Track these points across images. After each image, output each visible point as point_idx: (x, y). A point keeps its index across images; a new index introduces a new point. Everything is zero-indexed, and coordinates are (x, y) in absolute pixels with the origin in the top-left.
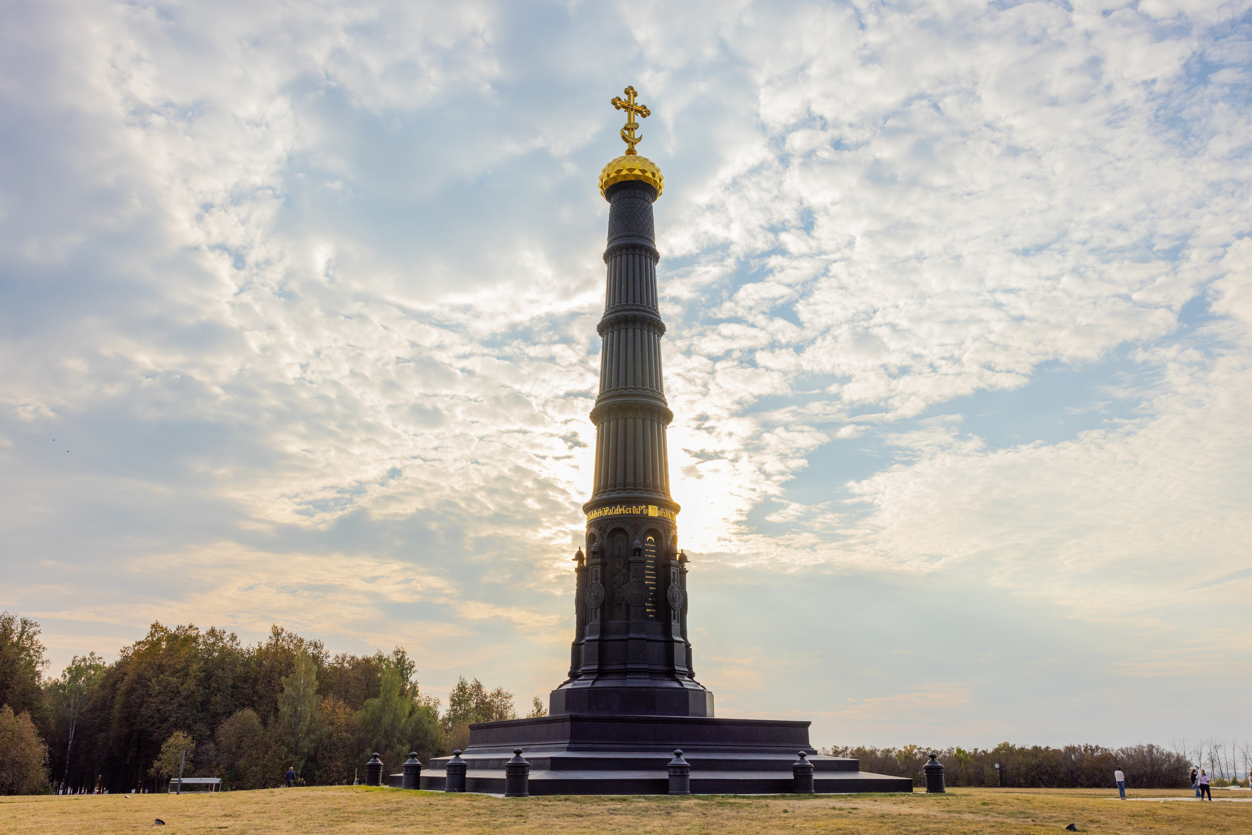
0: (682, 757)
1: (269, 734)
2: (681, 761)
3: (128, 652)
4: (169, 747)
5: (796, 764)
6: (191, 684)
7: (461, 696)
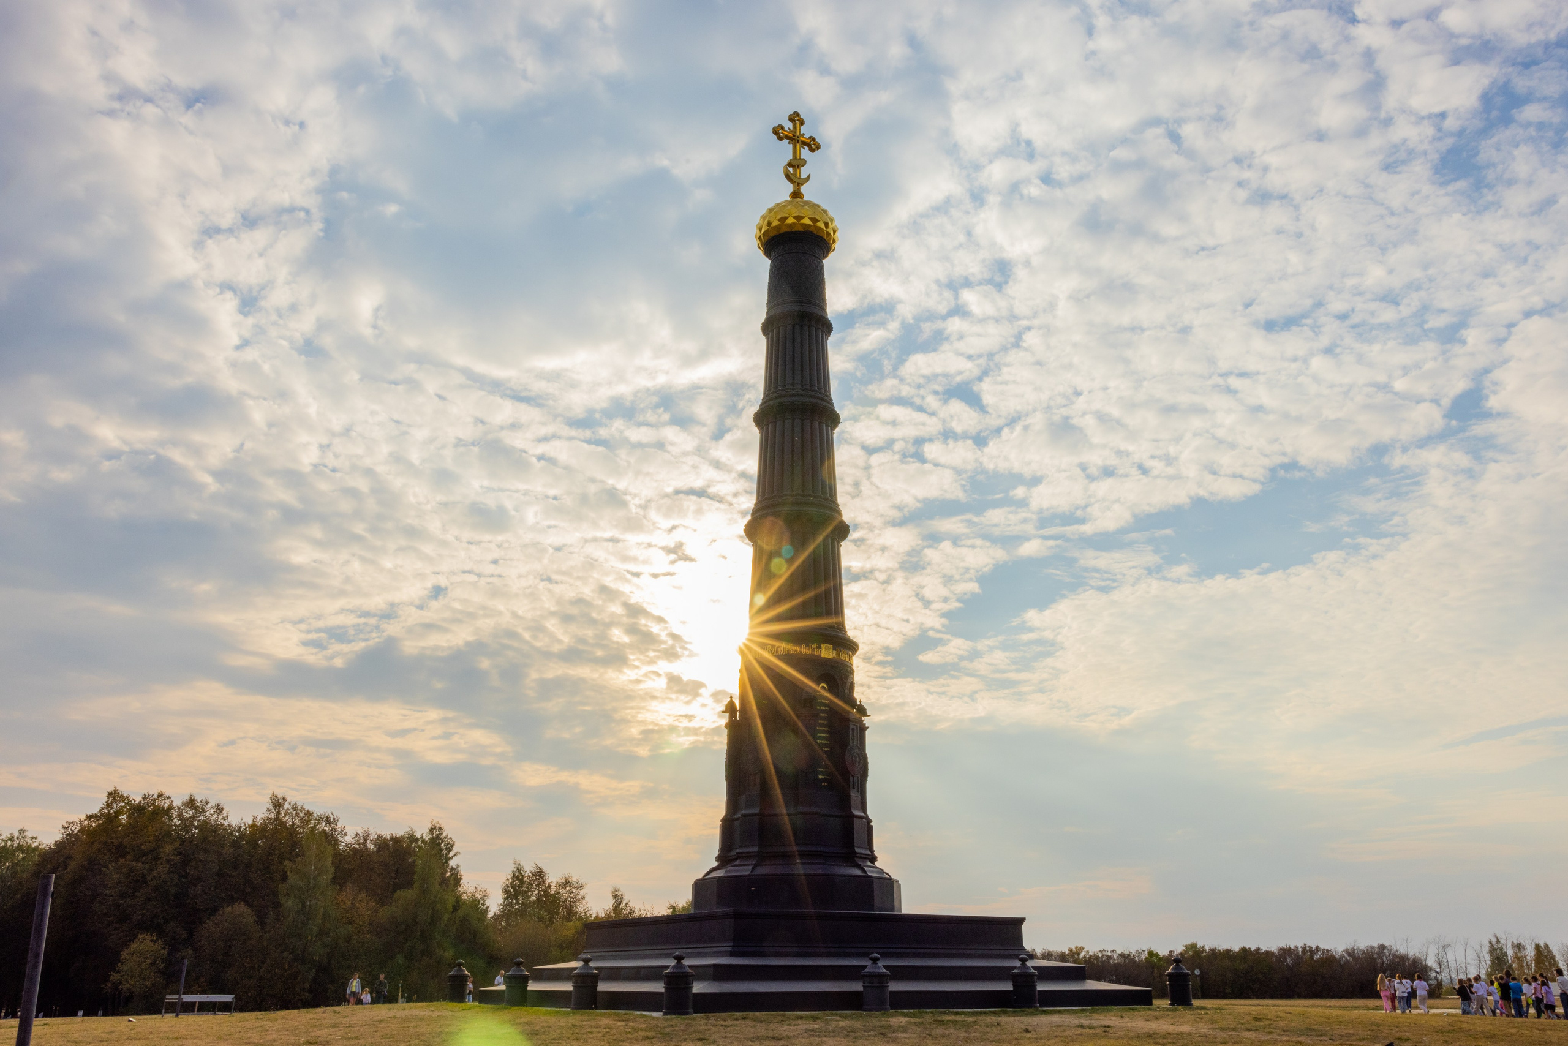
0: (880, 964)
1: (267, 936)
2: (879, 968)
3: (73, 829)
4: (133, 954)
5: (1016, 971)
6: (162, 871)
7: (518, 886)
